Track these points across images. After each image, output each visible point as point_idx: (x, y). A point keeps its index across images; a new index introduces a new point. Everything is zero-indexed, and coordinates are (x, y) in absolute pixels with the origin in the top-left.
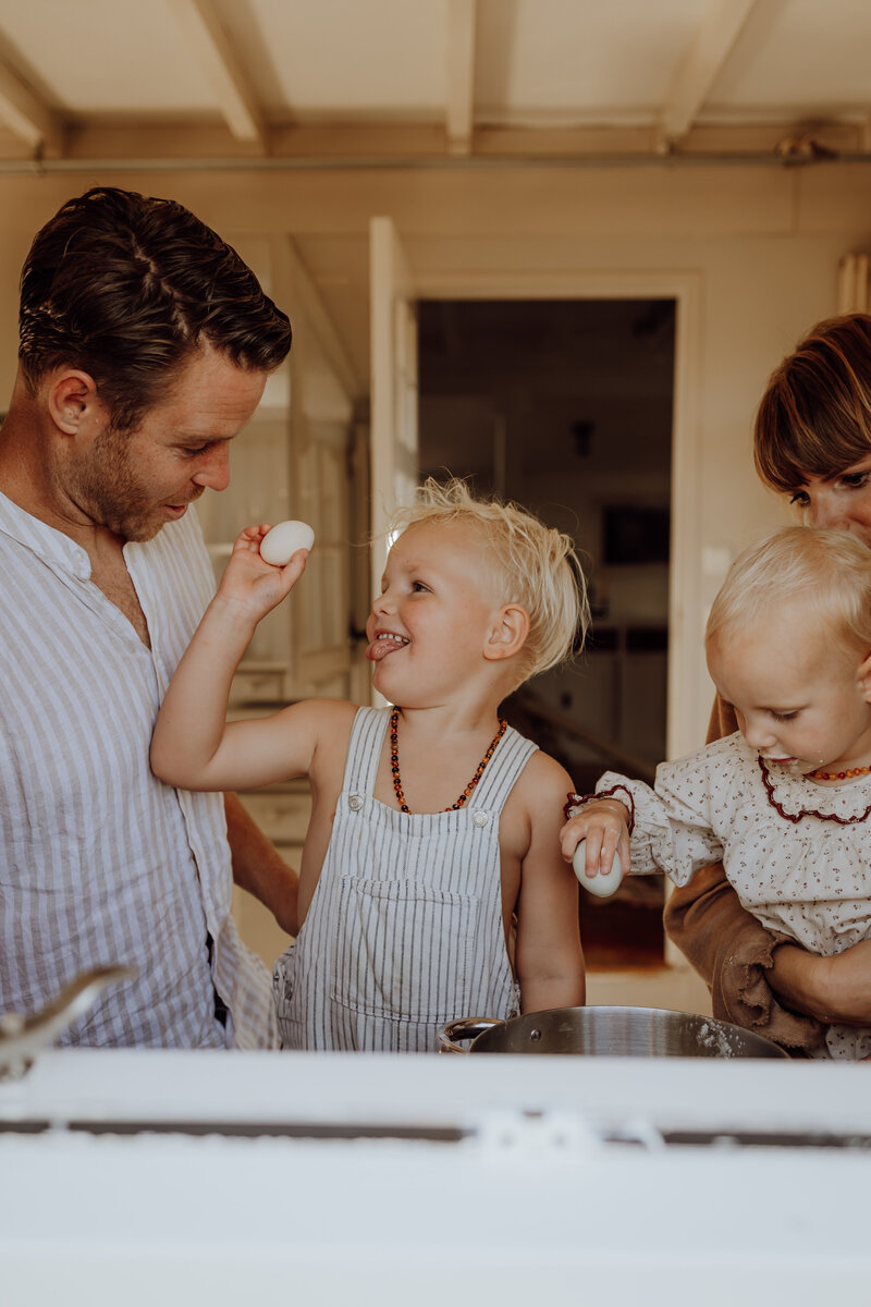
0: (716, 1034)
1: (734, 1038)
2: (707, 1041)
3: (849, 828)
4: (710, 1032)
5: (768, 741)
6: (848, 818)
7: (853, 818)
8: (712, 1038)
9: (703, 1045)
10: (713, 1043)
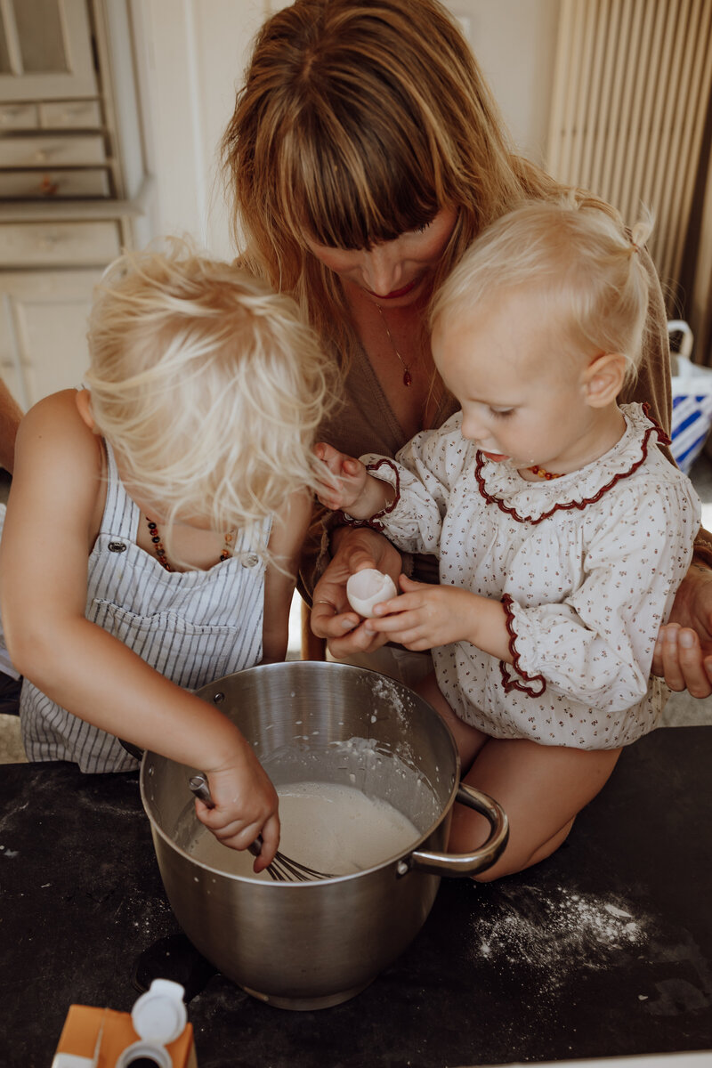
0: (390, 691)
1: (405, 697)
2: (381, 694)
3: (522, 526)
4: (384, 688)
5: (481, 434)
6: (524, 517)
7: (528, 519)
8: (386, 692)
9: (378, 697)
10: (387, 697)
